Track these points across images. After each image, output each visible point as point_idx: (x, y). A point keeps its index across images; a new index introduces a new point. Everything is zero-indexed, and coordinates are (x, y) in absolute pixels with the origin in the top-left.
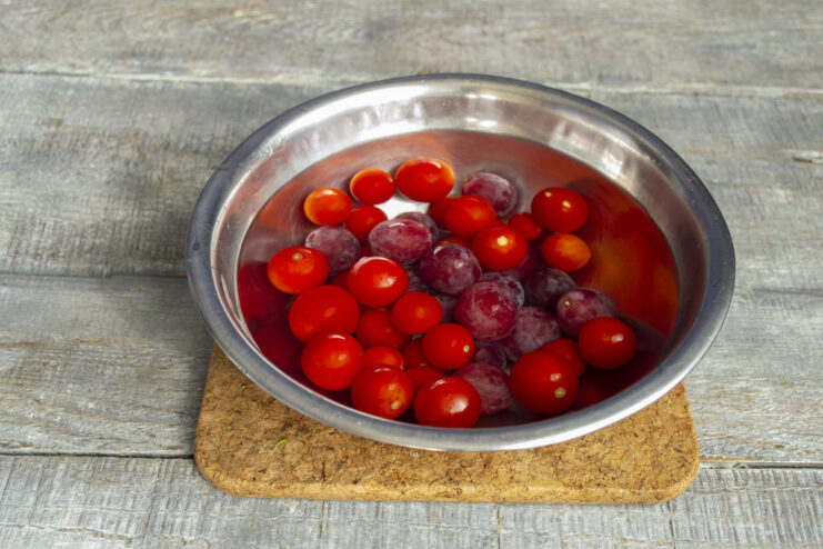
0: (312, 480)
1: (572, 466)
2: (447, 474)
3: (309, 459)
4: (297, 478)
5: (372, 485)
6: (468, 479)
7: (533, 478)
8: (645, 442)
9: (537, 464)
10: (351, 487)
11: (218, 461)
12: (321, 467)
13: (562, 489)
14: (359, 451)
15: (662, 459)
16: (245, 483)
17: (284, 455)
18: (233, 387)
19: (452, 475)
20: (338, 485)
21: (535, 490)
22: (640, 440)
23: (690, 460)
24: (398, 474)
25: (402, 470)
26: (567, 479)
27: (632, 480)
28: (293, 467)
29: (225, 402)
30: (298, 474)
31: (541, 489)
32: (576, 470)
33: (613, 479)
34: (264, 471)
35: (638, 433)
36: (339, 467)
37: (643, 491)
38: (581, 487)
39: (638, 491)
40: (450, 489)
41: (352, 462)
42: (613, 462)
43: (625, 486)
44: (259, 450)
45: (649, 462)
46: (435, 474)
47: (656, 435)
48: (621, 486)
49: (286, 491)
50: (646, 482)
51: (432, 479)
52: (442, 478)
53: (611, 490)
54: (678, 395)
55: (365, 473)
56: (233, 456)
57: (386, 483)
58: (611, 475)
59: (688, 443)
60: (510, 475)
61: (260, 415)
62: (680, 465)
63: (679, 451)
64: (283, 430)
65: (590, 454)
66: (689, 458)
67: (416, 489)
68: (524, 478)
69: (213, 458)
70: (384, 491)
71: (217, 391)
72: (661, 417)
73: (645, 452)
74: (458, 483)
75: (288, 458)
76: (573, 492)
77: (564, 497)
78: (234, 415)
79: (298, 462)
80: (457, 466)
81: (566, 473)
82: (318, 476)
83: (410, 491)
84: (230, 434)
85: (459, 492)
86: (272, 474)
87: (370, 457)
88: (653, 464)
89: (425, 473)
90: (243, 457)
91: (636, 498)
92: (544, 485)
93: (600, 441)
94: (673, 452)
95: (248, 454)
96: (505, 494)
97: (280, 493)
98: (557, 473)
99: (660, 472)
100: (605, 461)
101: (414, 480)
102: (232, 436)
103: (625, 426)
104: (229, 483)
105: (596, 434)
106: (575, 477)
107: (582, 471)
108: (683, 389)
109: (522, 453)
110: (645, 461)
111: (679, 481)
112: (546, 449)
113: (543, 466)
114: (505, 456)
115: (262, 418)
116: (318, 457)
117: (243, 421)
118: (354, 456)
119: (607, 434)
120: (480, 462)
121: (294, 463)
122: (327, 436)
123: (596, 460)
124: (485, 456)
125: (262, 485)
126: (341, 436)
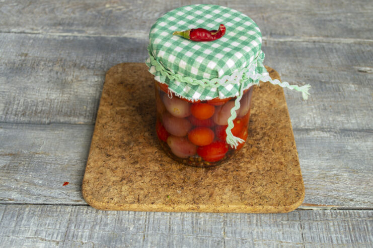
0: (134, 202)
1: (248, 196)
2: (193, 200)
3: (132, 193)
4: (127, 202)
5: (160, 205)
6: (202, 202)
7: (231, 202)
8: (281, 186)
9: (233, 196)
10: (151, 206)
11: (92, 194)
12: (138, 197)
13: (244, 206)
14: (154, 190)
15: (288, 193)
16: (104, 204)
17: (121, 192)
18: (99, 163)
19: (196, 200)
20: (145, 205)
21: (232, 207)
22: (278, 185)
23: (301, 194)
24: (171, 200)
25: (173, 198)
26: (246, 202)
27: (275, 202)
28: (125, 197)
29: (96, 169)
30: (127, 200)
31: (235, 206)
32: (250, 198)
33: (267, 202)
34: (112, 199)
35: (278, 182)
36: (145, 197)
37: (279, 207)
38: (252, 205)
39: (277, 207)
40: (194, 206)
41: (151, 195)
42: (267, 195)
43: (272, 205)
44: (110, 190)
45: (283, 195)
46: (188, 200)
47: (286, 183)
48: (270, 205)
49: (122, 207)
50: (281, 203)
51: (186, 202)
52: (191, 202)
53: (265, 207)
54: (296, 166)
55: (157, 199)
56: (99, 192)
57: (166, 203)
58: (266, 200)
59: (300, 186)
60: (221, 200)
61: (111, 174)
62: (296, 196)
63: (296, 190)
64: (121, 181)
65: (257, 191)
66: (300, 193)
67: (179, 206)
68: (227, 201)
69: (90, 193)
70: (165, 207)
71: (92, 164)
72: (288, 175)
73: (281, 190)
74: (198, 204)
75: (123, 193)
76: (249, 208)
77: (245, 210)
78: (99, 175)
79: (128, 195)
80: (198, 196)
81: (246, 199)
82: (136, 201)
83: (177, 207)
84: (98, 183)
85: (199, 208)
86: (116, 200)
87: (159, 193)
88: (284, 195)
89: (184, 200)
90: (103, 193)
91: (276, 210)
92: (236, 205)
93: (261, 185)
94: (293, 190)
95: (105, 192)
96: (219, 208)
97: (119, 208)
98: (242, 199)
99: (287, 199)
100: (263, 194)
101: (179, 203)
102: (98, 184)
103: (272, 179)
104: (97, 204)
105: (259, 183)
106: (250, 201)
107: (253, 198)
108: (298, 163)
109: (226, 190)
110: (281, 194)
111: (296, 202)
112: (237, 189)
113: (235, 196)
114: (219, 192)
115: (112, 176)
116: (136, 192)
117: (104, 177)
118: (152, 192)
119: (264, 183)
120: (208, 194)
121: (126, 195)
122: (141, 183)
123: (259, 194)
124: (210, 192)
125: (111, 205)
126: (147, 184)
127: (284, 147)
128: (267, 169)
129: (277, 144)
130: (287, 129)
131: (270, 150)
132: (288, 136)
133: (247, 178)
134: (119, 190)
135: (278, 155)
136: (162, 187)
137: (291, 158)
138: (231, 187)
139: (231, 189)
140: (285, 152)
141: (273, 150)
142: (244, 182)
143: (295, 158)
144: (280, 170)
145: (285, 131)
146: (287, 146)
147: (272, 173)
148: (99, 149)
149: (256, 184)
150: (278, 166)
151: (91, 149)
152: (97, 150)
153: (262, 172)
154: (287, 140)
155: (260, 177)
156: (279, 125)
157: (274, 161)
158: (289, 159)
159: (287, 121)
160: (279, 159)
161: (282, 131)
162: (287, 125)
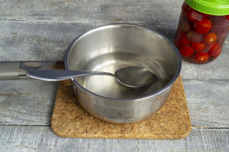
0: (83, 133)
1: (156, 129)
2: (121, 131)
3: (83, 127)
4: (79, 132)
5: (100, 134)
6: (127, 132)
7: (145, 132)
8: (176, 122)
9: (146, 128)
10: (94, 135)
11: (57, 127)
12: (86, 129)
13: (153, 135)
15: (181, 127)
16: (65, 134)
18: (62, 107)
19: (123, 131)
20: (91, 134)
21: (145, 135)
22: (175, 122)
23: (189, 127)
25: (108, 130)
26: (154, 133)
27: (172, 133)
28: (78, 129)
29: (60, 111)
30: (80, 131)
33: (167, 132)
34: (70, 130)
35: (174, 120)
36: (91, 129)
37: (175, 136)
38: (158, 135)
40: (122, 135)
41: (95, 128)
42: (167, 128)
44: (68, 125)
45: (177, 128)
46: (117, 131)
47: (179, 120)
48: (169, 134)
49: (76, 136)
50: (176, 133)
51: (117, 133)
53: (167, 136)
54: (186, 109)
55: (98, 131)
56: (61, 126)
57: (104, 133)
58: (167, 131)
59: (188, 123)
60: (138, 132)
61: (69, 115)
62: (186, 128)
63: (186, 125)
64: (75, 119)
65: (161, 125)
68: (142, 132)
69: (56, 127)
70: (103, 136)
71: (57, 108)
72: (181, 116)
73: (176, 125)
74: (124, 134)
75: (77, 127)
76: (156, 136)
77: (154, 137)
78: (62, 115)
79: (80, 128)
80: (124, 129)
81: (154, 131)
82: (85, 132)
83: (111, 136)
85: (124, 136)
86: (72, 131)
87: (100, 127)
88: (179, 128)
89: (115, 131)
90: (64, 126)
91: (173, 138)
92: (148, 134)
93: (164, 122)
94: (184, 125)
95: (66, 126)
96: (137, 137)
97: (74, 136)
98: (152, 131)
99: (180, 130)
100: (165, 128)
101: (112, 133)
102: (61, 121)
103: (171, 118)
104: (60, 133)
105: (163, 120)
106: (157, 132)
107: (159, 130)
108: (187, 108)
109: (142, 125)
110: (176, 128)
111: (185, 133)
112: (149, 124)
113: (148, 129)
114: (137, 126)
115: (70, 116)
116: (85, 126)
117: (64, 117)
118: (95, 126)
119: (166, 120)
120: (130, 128)
121: (78, 128)
122: (88, 120)
123: (163, 127)
124: (132, 126)
125: (70, 134)
126: (92, 121)
127: (178, 97)
128: (167, 111)
129: (174, 95)
130: (180, 86)
131: (170, 99)
132: (180, 90)
133: (155, 117)
134: (74, 125)
135: (174, 102)
136: (101, 123)
137: (182, 104)
138: (145, 123)
139: (145, 124)
140: (179, 100)
141: (171, 99)
142: (153, 119)
143: (185, 105)
144: (176, 112)
145: (178, 87)
146: (180, 97)
147: (170, 114)
148: (62, 98)
149: (161, 121)
150: (174, 109)
151: (56, 98)
152: (60, 99)
153: (164, 113)
154: (180, 93)
155: (163, 116)
156: (175, 83)
157: (172, 106)
158: (181, 105)
159: (180, 81)
160: (175, 105)
161: (177, 87)
162: (179, 83)
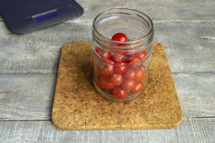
1: (150, 119)
2: (118, 122)
3: (82, 119)
4: (79, 125)
5: (98, 126)
6: (123, 123)
8: (169, 112)
9: (141, 119)
10: (93, 126)
11: (58, 121)
12: (85, 121)
13: (148, 125)
14: (95, 117)
15: (173, 116)
16: (65, 126)
18: (61, 102)
20: (90, 126)
21: (141, 125)
22: (167, 112)
23: (180, 117)
25: (106, 122)
26: (149, 123)
27: (166, 122)
28: (78, 122)
29: (59, 105)
30: (79, 123)
32: (151, 120)
33: (161, 122)
34: (70, 123)
35: (167, 110)
36: (90, 121)
37: (169, 125)
38: (153, 124)
39: (167, 125)
40: (119, 126)
41: (93, 120)
42: (161, 118)
43: (164, 124)
44: (68, 118)
45: (170, 117)
46: (114, 122)
47: (171, 110)
48: (163, 124)
49: (76, 128)
50: (169, 122)
51: (114, 124)
53: (160, 125)
54: (177, 100)
55: (97, 122)
56: (62, 119)
57: (102, 125)
58: (160, 121)
59: (180, 112)
60: (134, 122)
61: (68, 108)
62: (178, 118)
63: (178, 114)
64: (75, 112)
65: (155, 116)
67: (110, 126)
68: (138, 122)
69: (56, 120)
70: (102, 127)
71: (57, 103)
72: (173, 106)
73: (169, 115)
74: (121, 124)
75: (76, 120)
76: (151, 126)
77: (148, 127)
78: (61, 109)
79: (79, 121)
80: (120, 120)
81: (149, 121)
82: (84, 124)
83: (108, 127)
84: (61, 114)
85: (121, 127)
86: (72, 124)
87: (98, 119)
88: (171, 118)
89: (112, 122)
91: (167, 127)
92: (143, 124)
93: (157, 112)
94: (176, 115)
95: (65, 119)
96: (133, 127)
97: (74, 129)
98: (146, 121)
99: (173, 120)
100: (159, 117)
101: (109, 124)
103: (163, 108)
104: (61, 126)
105: (156, 111)
106: (151, 122)
107: (153, 120)
108: (178, 98)
109: (137, 116)
110: (169, 117)
111: (178, 122)
113: (142, 119)
114: (133, 117)
116: (84, 119)
117: (64, 110)
118: (93, 118)
119: (159, 111)
120: (126, 119)
122: (86, 113)
123: (156, 117)
124: (127, 117)
125: (70, 127)
126: (90, 113)
127: (169, 89)
128: (160, 102)
129: (165, 87)
130: (170, 78)
131: (161, 91)
132: (171, 82)
133: (148, 108)
134: (74, 118)
135: (166, 94)
136: (99, 115)
137: (173, 95)
138: (140, 114)
139: (139, 115)
140: (170, 92)
141: (162, 91)
142: (147, 110)
143: (176, 96)
144: (168, 103)
145: (169, 80)
146: (171, 88)
147: (163, 105)
148: (61, 93)
149: (154, 111)
150: (166, 100)
151: (56, 93)
152: (59, 94)
153: (157, 104)
154: (170, 85)
155: (156, 107)
156: (165, 76)
157: (164, 98)
158: (172, 96)
159: (170, 73)
160: (166, 96)
161: (167, 80)
162: (170, 76)
